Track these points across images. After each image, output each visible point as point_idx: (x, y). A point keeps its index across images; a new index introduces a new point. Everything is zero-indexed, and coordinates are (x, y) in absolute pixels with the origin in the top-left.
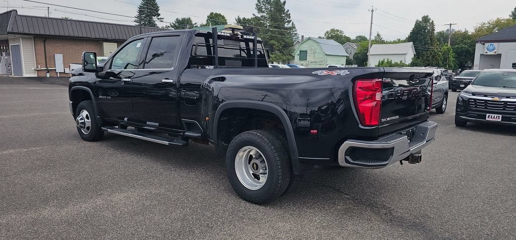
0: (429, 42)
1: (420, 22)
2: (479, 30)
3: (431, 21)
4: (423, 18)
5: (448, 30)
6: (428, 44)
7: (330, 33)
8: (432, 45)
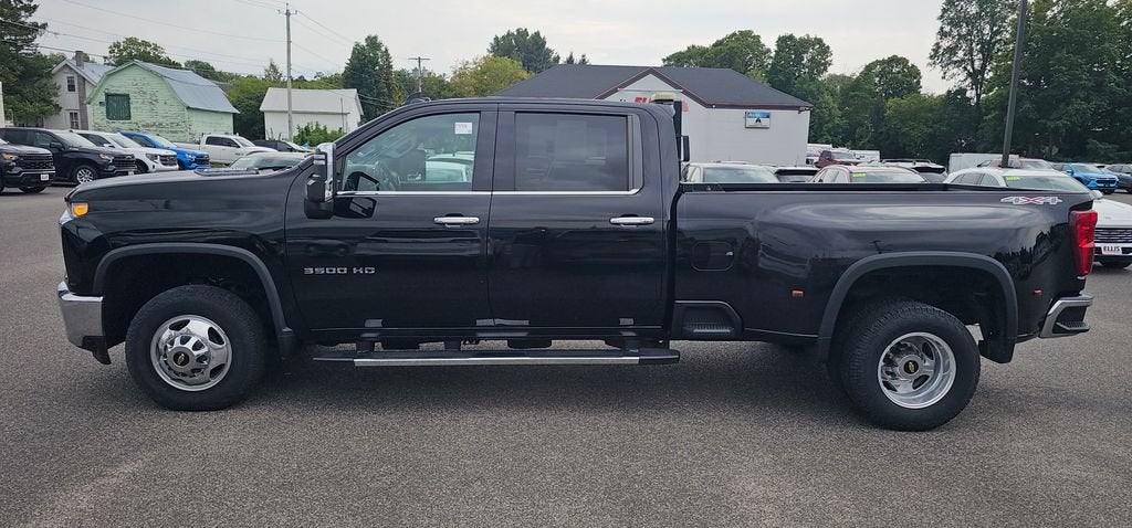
0: (386, 90)
1: (363, 48)
2: (460, 75)
3: (383, 49)
4: (366, 40)
5: (416, 70)
6: (383, 94)
7: (125, 49)
8: (390, 97)
